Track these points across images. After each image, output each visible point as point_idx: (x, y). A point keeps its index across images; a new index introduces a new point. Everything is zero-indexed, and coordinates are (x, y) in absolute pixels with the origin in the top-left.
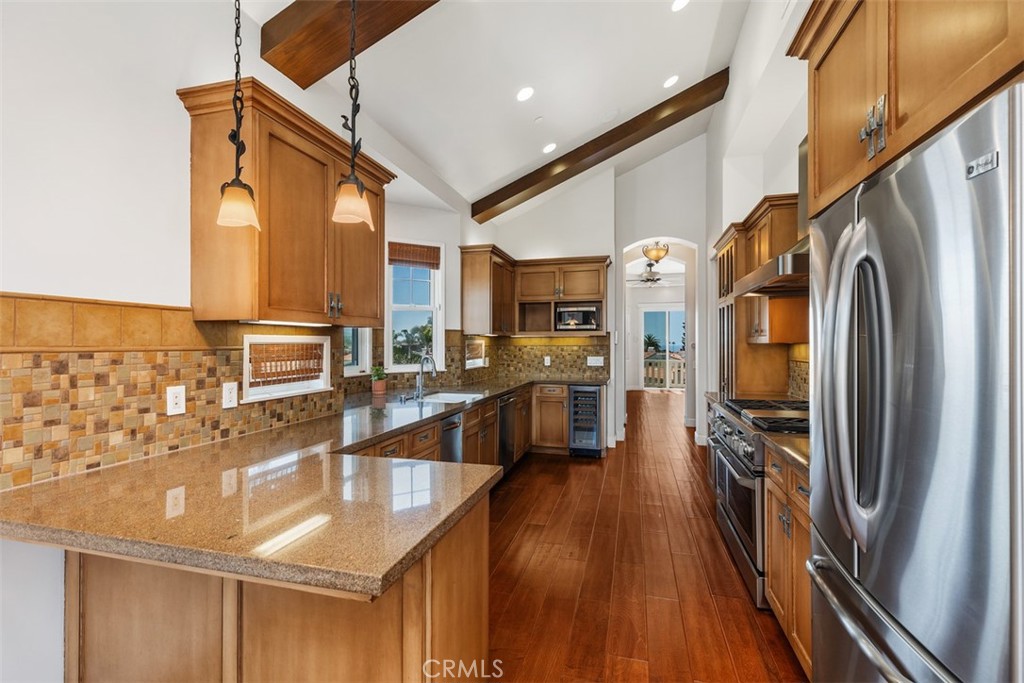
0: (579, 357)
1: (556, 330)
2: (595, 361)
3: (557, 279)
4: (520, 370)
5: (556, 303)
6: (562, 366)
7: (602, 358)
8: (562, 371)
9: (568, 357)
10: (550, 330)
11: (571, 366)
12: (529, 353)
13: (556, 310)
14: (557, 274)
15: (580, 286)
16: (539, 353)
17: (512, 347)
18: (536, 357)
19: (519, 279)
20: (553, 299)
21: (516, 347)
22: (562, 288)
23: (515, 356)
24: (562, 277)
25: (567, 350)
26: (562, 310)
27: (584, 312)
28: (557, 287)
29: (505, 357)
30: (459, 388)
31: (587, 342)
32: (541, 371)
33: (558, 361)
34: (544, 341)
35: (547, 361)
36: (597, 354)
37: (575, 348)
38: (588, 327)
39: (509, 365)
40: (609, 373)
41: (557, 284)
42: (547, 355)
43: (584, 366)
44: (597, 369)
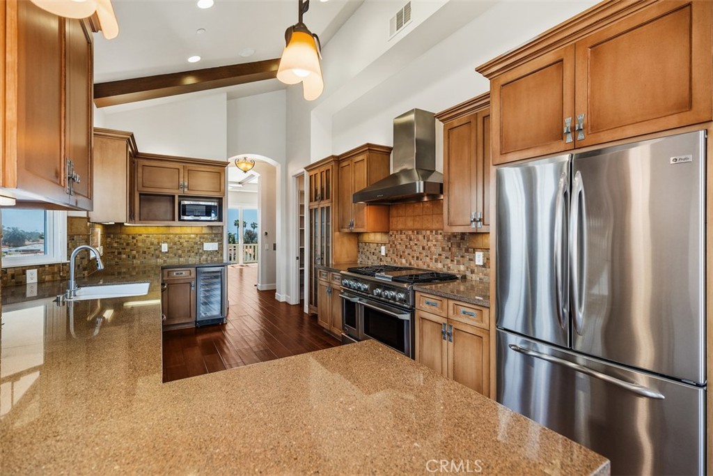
0: (196, 243)
1: (180, 220)
2: (210, 246)
3: (181, 175)
4: (134, 257)
5: (179, 196)
6: (180, 252)
7: (217, 244)
8: (180, 256)
9: (185, 244)
10: (174, 220)
11: (189, 251)
12: (144, 241)
13: (179, 203)
14: (182, 171)
15: (203, 184)
16: (156, 241)
17: (124, 236)
18: (152, 244)
19: (140, 170)
20: (177, 193)
21: (129, 235)
22: (186, 184)
23: (128, 244)
24: (186, 174)
25: (184, 238)
26: (186, 203)
27: (207, 206)
28: (181, 183)
29: (115, 245)
30: (86, 280)
31: (205, 231)
32: (158, 257)
33: (175, 247)
34: (162, 230)
35: (165, 248)
36: (213, 241)
37: (193, 236)
38: (208, 218)
39: (120, 253)
40: (222, 255)
41: (181, 180)
42: (164, 242)
43: (201, 251)
44: (212, 253)
